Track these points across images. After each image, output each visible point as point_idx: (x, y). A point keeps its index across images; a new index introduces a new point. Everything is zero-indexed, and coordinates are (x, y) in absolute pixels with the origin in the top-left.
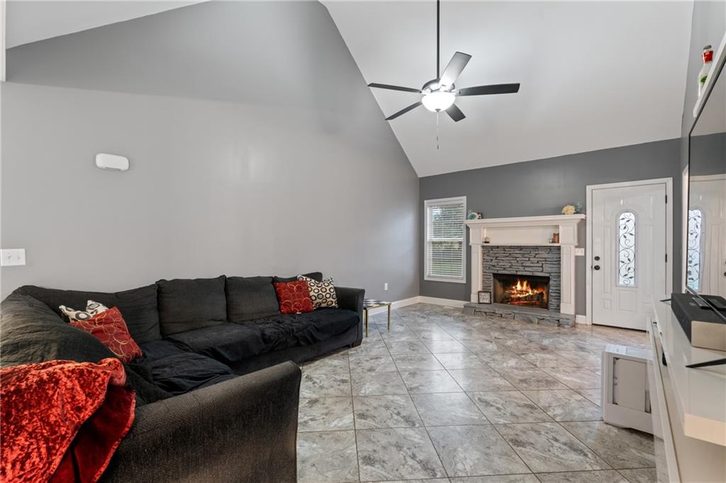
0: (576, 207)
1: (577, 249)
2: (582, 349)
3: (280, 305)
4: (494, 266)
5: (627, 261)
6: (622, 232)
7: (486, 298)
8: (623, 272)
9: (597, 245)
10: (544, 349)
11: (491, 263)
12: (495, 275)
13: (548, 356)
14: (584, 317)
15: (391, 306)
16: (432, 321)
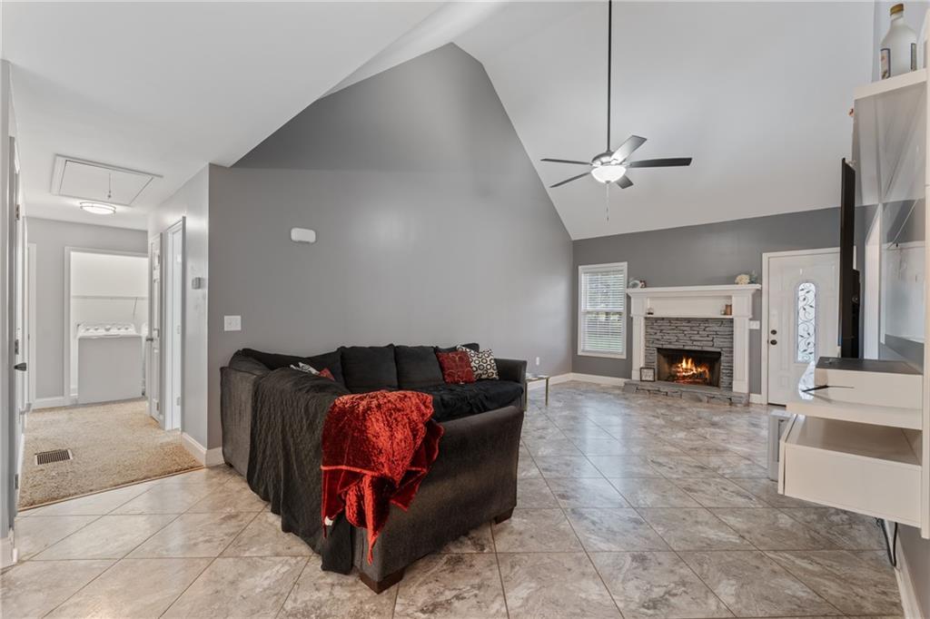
0: (751, 276)
1: (752, 322)
2: (754, 425)
3: (444, 375)
4: (658, 340)
5: (806, 336)
6: (801, 304)
7: (649, 375)
8: (802, 346)
9: (773, 317)
10: (714, 424)
11: (655, 337)
12: (659, 350)
13: (718, 430)
14: (759, 396)
15: (550, 380)
16: (591, 398)
